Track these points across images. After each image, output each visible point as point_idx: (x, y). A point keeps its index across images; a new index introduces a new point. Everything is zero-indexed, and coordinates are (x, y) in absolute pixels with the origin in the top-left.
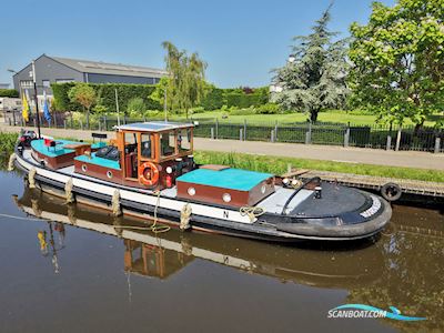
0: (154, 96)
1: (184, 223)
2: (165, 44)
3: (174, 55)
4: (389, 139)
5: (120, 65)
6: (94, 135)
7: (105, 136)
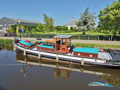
0: (38, 28)
1: (82, 64)
2: (44, 14)
3: (46, 17)
4: (109, 38)
5: (25, 20)
6: (37, 39)
7: (41, 39)
